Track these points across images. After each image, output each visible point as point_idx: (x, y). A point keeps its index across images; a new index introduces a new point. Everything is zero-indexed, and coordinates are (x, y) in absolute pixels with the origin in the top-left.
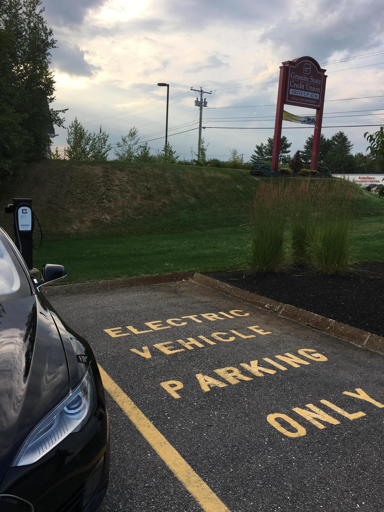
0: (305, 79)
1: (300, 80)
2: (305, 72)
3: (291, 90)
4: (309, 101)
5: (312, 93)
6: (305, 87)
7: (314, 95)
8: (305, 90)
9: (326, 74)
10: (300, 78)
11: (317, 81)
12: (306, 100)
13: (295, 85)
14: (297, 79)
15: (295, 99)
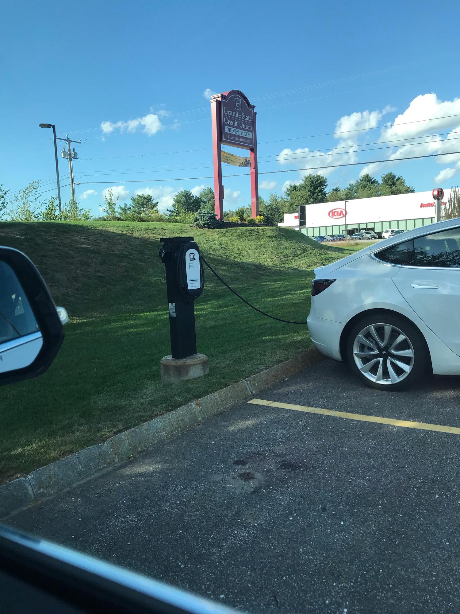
0: (237, 115)
1: (234, 117)
2: (236, 107)
3: (226, 127)
4: (243, 140)
5: (245, 132)
6: (238, 124)
7: (248, 134)
8: (239, 128)
9: (255, 110)
10: (232, 114)
11: (248, 119)
12: (241, 140)
13: (229, 122)
14: (230, 116)
15: (231, 138)
